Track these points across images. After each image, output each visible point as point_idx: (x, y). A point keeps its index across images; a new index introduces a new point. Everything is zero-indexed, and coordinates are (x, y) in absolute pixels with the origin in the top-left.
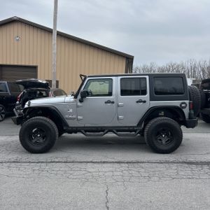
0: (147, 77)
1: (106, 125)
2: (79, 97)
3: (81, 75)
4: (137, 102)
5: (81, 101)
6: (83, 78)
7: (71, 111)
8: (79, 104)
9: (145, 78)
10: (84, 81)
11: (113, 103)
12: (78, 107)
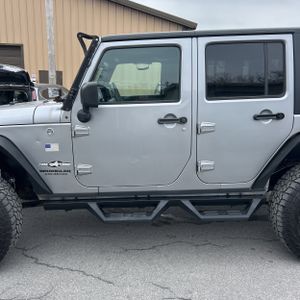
0: (288, 39)
1: (160, 188)
2: (78, 105)
3: (81, 36)
4: (256, 118)
5: (84, 118)
6: (88, 43)
7: (55, 148)
8: (79, 126)
9: (283, 43)
10: (89, 54)
11: (183, 121)
12: (75, 135)
